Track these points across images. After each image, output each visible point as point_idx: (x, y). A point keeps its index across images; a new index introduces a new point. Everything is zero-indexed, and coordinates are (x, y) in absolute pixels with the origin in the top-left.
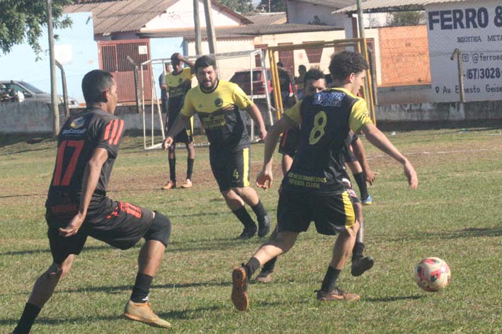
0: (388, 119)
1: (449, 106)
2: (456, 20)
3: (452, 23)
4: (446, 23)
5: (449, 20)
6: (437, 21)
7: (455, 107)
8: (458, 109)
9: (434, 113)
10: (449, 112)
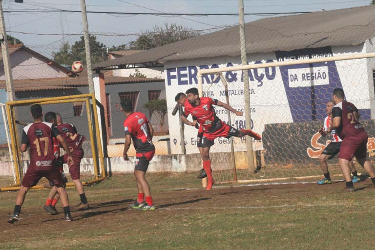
0: (117, 170)
1: (172, 159)
2: (191, 76)
3: (187, 79)
4: (183, 79)
5: (185, 76)
6: (174, 77)
7: (177, 159)
8: (180, 162)
9: (158, 165)
10: (172, 164)
